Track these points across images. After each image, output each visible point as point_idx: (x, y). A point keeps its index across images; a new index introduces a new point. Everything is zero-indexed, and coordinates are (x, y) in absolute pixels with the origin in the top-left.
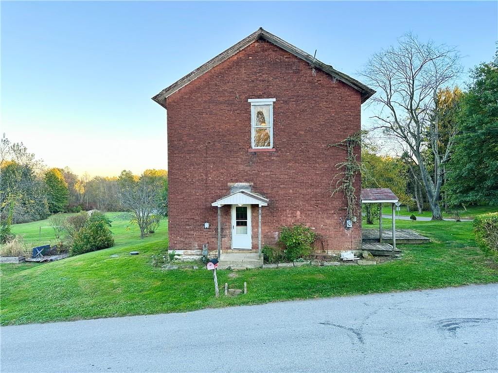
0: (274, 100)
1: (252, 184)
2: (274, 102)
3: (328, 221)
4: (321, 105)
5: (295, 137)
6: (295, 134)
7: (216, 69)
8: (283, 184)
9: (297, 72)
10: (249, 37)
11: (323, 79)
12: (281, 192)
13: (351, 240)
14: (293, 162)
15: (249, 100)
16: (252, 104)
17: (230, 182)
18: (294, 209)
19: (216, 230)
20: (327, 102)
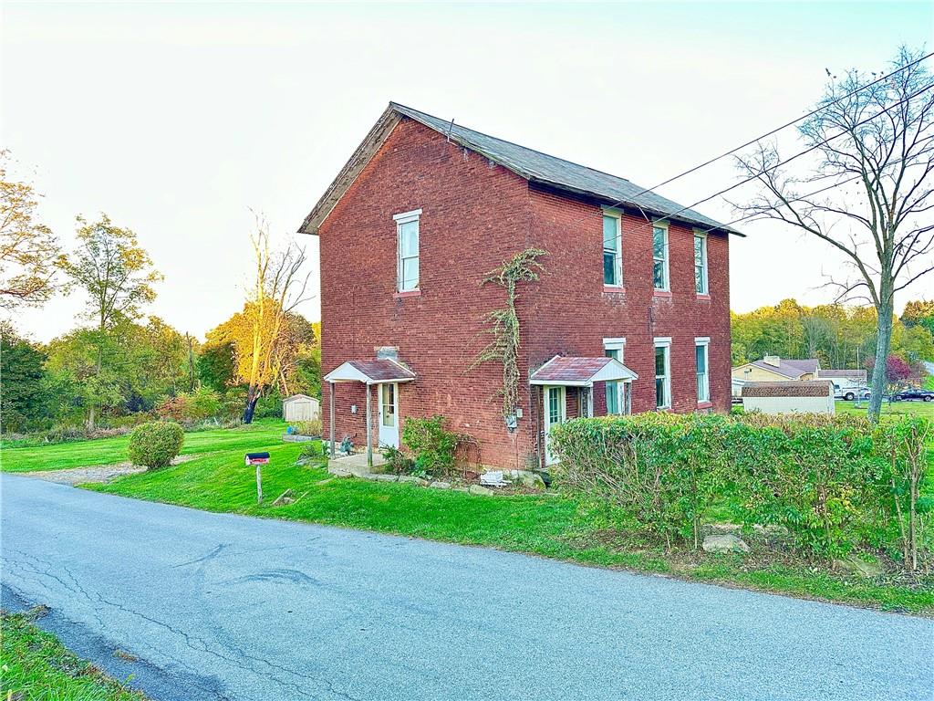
0: (420, 211)
1: (398, 347)
2: (420, 216)
3: (486, 415)
4: (474, 211)
5: (443, 270)
6: (443, 266)
7: (361, 176)
8: (430, 348)
9: (445, 160)
10: (379, 121)
11: (478, 167)
12: (429, 362)
13: (515, 452)
14: (442, 312)
15: (395, 217)
16: (398, 222)
17: (376, 345)
18: (444, 391)
19: (364, 416)
20: (481, 204)
